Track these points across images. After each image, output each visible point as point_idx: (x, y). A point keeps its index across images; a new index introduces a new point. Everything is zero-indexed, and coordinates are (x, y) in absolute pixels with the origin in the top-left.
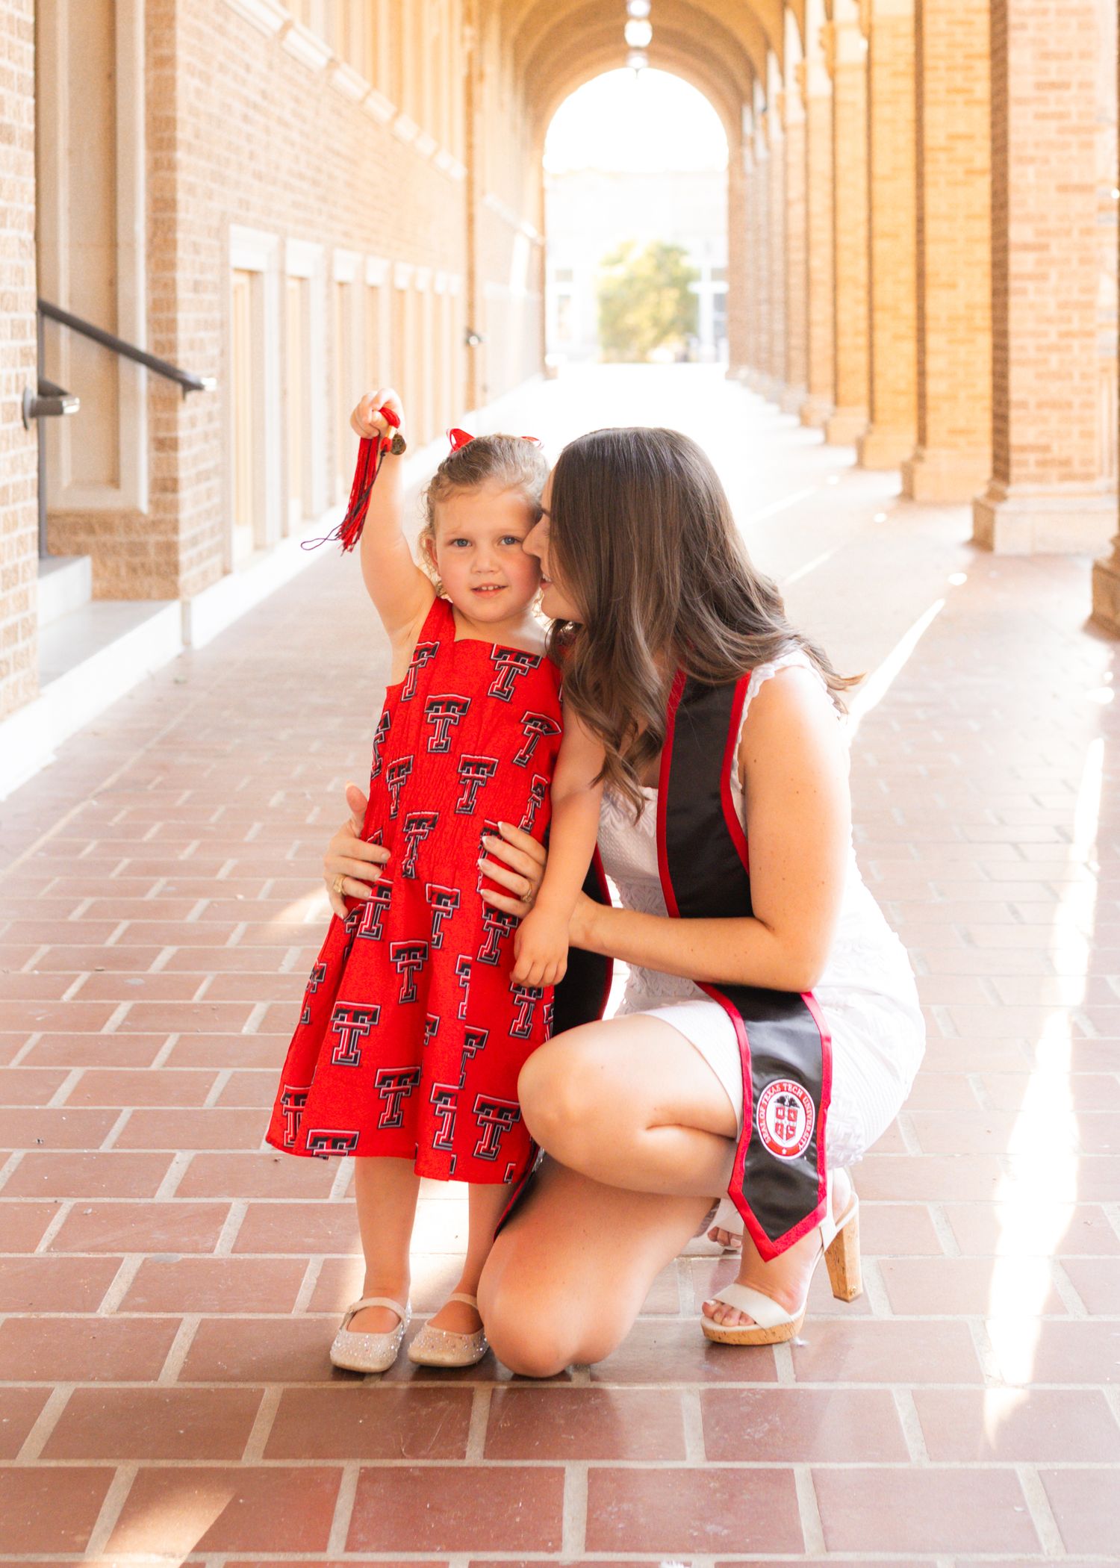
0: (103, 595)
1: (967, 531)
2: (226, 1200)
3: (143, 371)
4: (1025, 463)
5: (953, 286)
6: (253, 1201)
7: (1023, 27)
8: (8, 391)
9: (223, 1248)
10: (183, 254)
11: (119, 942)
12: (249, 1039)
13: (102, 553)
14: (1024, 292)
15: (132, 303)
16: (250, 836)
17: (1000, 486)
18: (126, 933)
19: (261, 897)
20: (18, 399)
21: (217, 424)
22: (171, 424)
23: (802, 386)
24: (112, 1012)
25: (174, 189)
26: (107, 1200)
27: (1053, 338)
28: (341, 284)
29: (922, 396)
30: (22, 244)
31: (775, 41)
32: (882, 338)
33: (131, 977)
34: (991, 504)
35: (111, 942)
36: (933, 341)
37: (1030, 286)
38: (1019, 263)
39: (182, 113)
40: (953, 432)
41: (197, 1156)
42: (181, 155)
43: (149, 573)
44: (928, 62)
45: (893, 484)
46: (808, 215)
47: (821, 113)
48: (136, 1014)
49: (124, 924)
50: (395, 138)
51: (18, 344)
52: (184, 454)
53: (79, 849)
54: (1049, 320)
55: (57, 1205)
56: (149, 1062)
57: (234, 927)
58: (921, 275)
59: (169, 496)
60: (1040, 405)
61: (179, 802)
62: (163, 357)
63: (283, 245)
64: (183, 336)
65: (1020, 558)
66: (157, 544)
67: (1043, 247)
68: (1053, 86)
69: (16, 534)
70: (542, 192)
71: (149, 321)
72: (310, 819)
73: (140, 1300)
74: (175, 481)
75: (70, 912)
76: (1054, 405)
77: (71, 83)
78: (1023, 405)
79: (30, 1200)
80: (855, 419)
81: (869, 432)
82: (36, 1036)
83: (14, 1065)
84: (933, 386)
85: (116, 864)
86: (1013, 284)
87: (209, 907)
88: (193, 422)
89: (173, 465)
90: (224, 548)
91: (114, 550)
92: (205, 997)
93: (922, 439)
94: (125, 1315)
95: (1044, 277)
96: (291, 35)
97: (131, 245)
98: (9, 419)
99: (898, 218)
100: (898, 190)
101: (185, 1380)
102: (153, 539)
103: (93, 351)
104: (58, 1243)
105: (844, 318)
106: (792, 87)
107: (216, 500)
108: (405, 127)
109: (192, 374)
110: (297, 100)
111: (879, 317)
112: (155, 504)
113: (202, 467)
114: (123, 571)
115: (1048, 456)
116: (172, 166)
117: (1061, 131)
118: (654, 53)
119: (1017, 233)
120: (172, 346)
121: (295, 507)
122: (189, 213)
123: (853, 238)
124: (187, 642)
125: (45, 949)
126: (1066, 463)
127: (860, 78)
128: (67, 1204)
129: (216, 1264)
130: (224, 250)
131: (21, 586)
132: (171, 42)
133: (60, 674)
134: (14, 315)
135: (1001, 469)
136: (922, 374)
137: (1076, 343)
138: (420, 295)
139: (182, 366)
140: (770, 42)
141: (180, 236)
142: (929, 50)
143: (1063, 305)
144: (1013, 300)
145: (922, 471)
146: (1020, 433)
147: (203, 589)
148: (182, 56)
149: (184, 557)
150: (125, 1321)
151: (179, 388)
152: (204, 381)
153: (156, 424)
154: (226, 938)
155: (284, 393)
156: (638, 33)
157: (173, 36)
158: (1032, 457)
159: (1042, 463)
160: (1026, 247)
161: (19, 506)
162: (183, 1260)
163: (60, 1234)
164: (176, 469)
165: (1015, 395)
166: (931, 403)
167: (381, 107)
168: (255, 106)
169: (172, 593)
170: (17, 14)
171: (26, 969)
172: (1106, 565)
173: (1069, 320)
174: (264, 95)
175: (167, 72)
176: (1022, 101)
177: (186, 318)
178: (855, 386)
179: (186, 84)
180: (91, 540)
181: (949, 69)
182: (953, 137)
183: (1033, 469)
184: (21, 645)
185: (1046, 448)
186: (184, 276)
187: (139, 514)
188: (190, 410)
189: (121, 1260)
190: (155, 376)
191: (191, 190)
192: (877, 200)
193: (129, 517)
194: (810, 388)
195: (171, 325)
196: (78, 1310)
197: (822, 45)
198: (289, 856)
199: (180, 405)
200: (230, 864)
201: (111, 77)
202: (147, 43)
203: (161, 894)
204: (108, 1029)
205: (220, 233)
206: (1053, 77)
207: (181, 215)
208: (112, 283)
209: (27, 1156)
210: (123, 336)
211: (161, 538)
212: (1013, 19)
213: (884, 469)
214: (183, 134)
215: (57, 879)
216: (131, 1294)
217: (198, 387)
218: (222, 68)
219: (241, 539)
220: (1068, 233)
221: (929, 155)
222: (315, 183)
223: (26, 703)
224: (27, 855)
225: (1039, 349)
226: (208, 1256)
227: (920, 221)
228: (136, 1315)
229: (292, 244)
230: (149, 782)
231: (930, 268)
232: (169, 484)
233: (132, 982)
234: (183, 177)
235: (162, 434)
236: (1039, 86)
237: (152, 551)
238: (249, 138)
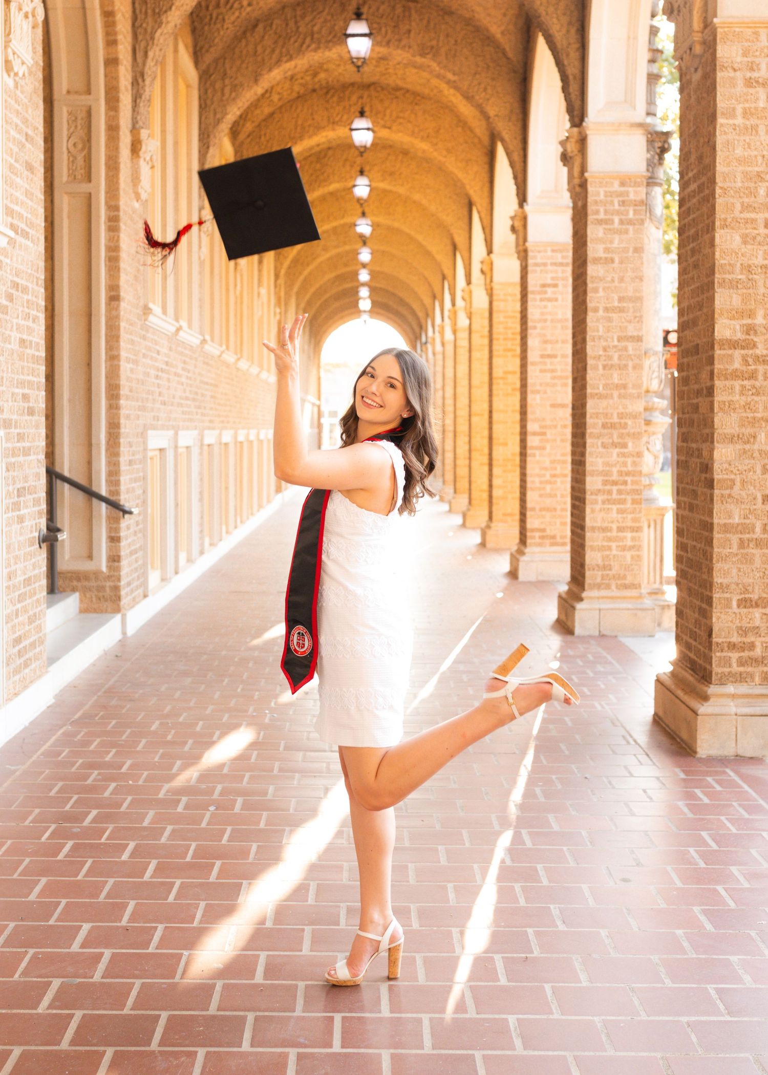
0: (84, 610)
1: (506, 567)
2: (102, 950)
3: (104, 505)
4: (533, 537)
5: (505, 444)
6: (115, 951)
7: (535, 328)
8: (31, 532)
9: (97, 977)
10: (123, 449)
11: (71, 807)
12: (124, 862)
13: (84, 591)
14: (534, 455)
15: (99, 472)
16: (140, 748)
17: (522, 548)
18: (76, 802)
19: (140, 783)
20: (37, 534)
21: (141, 526)
22: (117, 530)
23: (441, 480)
24: (63, 847)
25: (119, 418)
26: (49, 950)
27: (548, 477)
28: (209, 445)
29: (491, 497)
30: (39, 461)
31: (430, 313)
32: (475, 464)
33: (74, 827)
34: (518, 556)
35: (68, 808)
36: (496, 471)
37: (537, 452)
38: (532, 441)
39: (123, 382)
40: (505, 515)
41: (93, 927)
42: (122, 402)
43: (106, 601)
44: (495, 336)
45: (476, 538)
46: (444, 398)
47: (450, 349)
48: (75, 848)
49: (75, 797)
50: (238, 369)
51: (36, 509)
52: (123, 543)
53: (59, 754)
54: (546, 469)
55: (26, 952)
56: (77, 875)
57: (126, 799)
58: (491, 438)
59: (116, 564)
60: (541, 510)
61: (109, 728)
62: (112, 498)
63: (176, 434)
64: (123, 488)
65: (530, 583)
66: (110, 587)
67: (544, 434)
68: (549, 356)
69: (35, 598)
70: (319, 379)
71: (106, 481)
72: (169, 738)
73: (57, 1004)
74: (119, 557)
75: (51, 790)
76: (548, 510)
77: (70, 368)
78: (533, 509)
79: (15, 950)
80: (463, 500)
81: (469, 510)
82: (28, 860)
83: (15, 876)
84: (496, 493)
85: (76, 762)
86: (529, 451)
87: (115, 788)
88: (128, 528)
89: (118, 549)
90: (145, 584)
91: (90, 589)
92: (107, 839)
93: (490, 518)
94: (50, 1011)
95: (544, 448)
96: (181, 333)
97: (98, 445)
98: (32, 544)
99: (481, 406)
100: (481, 393)
101: (73, 1045)
102: (108, 584)
103: (80, 495)
104: (24, 974)
105: (458, 451)
106: (437, 335)
107: (140, 562)
108: (243, 365)
109: (127, 506)
110: (185, 362)
111: (474, 454)
112: (109, 568)
113: (133, 548)
114: (94, 599)
115: (545, 534)
116: (118, 407)
117: (553, 378)
118: (373, 312)
119: (531, 427)
120: (118, 493)
121: (183, 556)
122: (127, 429)
123: (463, 413)
124: (124, 633)
125: (37, 811)
126: (554, 537)
127: (466, 335)
128: (31, 952)
129: (93, 984)
130: (145, 443)
131: (38, 622)
132: (118, 348)
133: (58, 659)
134: (34, 496)
135: (523, 540)
136: (491, 486)
137: (559, 480)
138: (251, 442)
139: (122, 503)
140: (429, 314)
141: (122, 440)
142: (495, 330)
143: (553, 462)
144: (529, 459)
145: (490, 533)
146: (531, 523)
147: (133, 607)
148: (123, 354)
149: (123, 593)
150: (49, 1014)
151: (121, 513)
152: (133, 510)
153: (110, 529)
154: (120, 806)
155: (177, 505)
156: (365, 304)
157: (119, 346)
158: (537, 534)
159: (542, 537)
160: (535, 434)
161: (37, 585)
162: (80, 983)
163: (26, 968)
164: (119, 551)
165: (529, 504)
166: (494, 501)
167: (230, 358)
168: (162, 370)
169: (117, 610)
170: (37, 354)
171: (27, 823)
172: (564, 596)
173: (556, 469)
174: (167, 363)
175: (116, 362)
176: (533, 364)
177: (125, 479)
178: (463, 484)
179: (125, 367)
180: (79, 584)
181: (505, 339)
182: (506, 373)
183: (537, 540)
184: (38, 650)
185: (544, 530)
186: (123, 459)
187: (102, 572)
188: (126, 522)
189: (51, 982)
190: (109, 507)
191: (128, 417)
192: (473, 398)
193: (97, 574)
194: (444, 482)
195: (117, 483)
196: (29, 1009)
197: (449, 318)
198: (156, 759)
199: (122, 521)
200: (129, 763)
201: (89, 365)
202: (106, 349)
203: (95, 780)
204: (61, 857)
205: (143, 435)
206: (549, 352)
207: (122, 430)
208: (89, 463)
209: (16, 926)
210: (95, 489)
211: (112, 584)
212: (530, 324)
213: (474, 528)
214: (123, 392)
215: (47, 771)
216: (55, 999)
217: (130, 513)
218: (144, 356)
219: (154, 578)
220: (555, 427)
221: (494, 381)
222: (194, 400)
223: (40, 677)
224: (34, 758)
225: (541, 482)
226: (91, 980)
227: (491, 412)
228: (54, 1011)
229: (181, 433)
230: (96, 715)
231: (494, 436)
232: (116, 558)
233: (75, 830)
234: (123, 412)
235: (113, 535)
236: (542, 356)
237: (108, 589)
238: (159, 386)
